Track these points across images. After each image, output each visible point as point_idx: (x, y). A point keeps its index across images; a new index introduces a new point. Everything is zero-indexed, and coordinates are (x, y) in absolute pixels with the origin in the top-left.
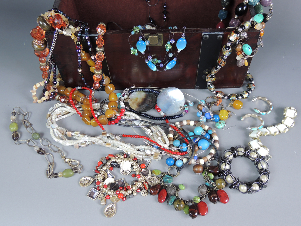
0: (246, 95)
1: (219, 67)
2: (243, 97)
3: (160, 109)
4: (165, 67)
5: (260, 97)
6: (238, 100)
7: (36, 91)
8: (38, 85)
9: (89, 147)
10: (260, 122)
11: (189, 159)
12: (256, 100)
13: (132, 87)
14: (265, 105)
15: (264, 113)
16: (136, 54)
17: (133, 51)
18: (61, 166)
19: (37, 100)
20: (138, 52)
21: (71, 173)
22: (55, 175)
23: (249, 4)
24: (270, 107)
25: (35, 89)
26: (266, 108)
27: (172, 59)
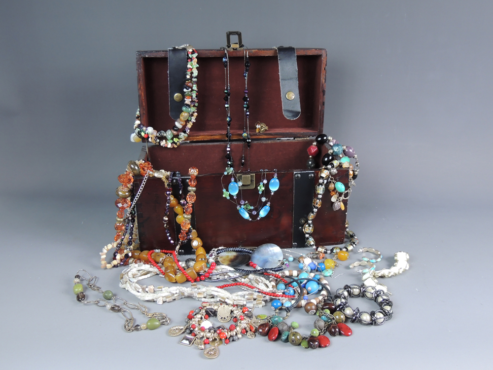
0: (350, 248)
1: (315, 210)
2: (348, 250)
3: (255, 264)
4: (258, 214)
6: (343, 251)
7: (106, 254)
8: (110, 246)
9: (175, 301)
11: (298, 301)
12: (362, 251)
13: (220, 248)
15: (374, 260)
16: (228, 198)
17: (226, 195)
18: (141, 320)
19: (105, 264)
20: (230, 195)
21: (158, 323)
22: (137, 328)
23: (334, 154)
24: (379, 255)
25: (105, 251)
26: (375, 257)
27: (265, 204)
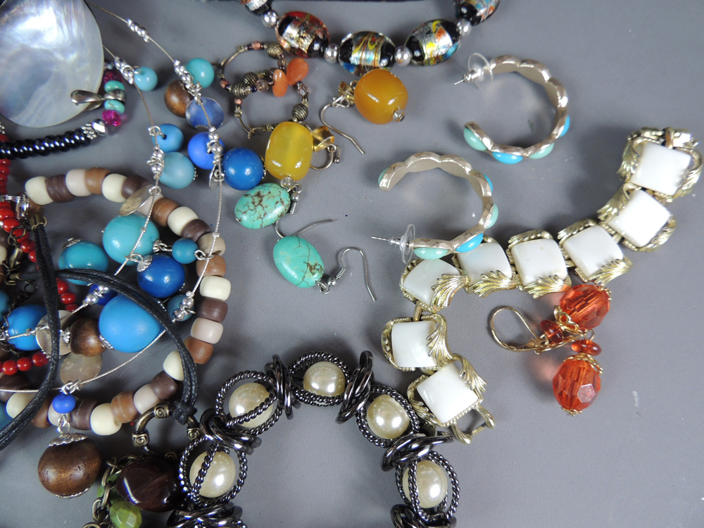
0: (439, 45)
5: (509, 57)
6: (392, 71)
10: (481, 204)
12: (487, 74)
14: (530, 103)
15: (515, 156)
24: (557, 116)
26: (531, 125)
